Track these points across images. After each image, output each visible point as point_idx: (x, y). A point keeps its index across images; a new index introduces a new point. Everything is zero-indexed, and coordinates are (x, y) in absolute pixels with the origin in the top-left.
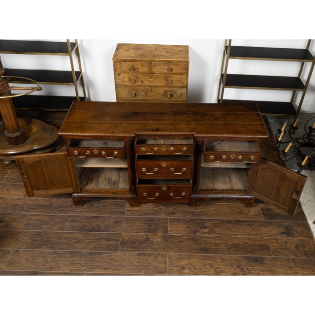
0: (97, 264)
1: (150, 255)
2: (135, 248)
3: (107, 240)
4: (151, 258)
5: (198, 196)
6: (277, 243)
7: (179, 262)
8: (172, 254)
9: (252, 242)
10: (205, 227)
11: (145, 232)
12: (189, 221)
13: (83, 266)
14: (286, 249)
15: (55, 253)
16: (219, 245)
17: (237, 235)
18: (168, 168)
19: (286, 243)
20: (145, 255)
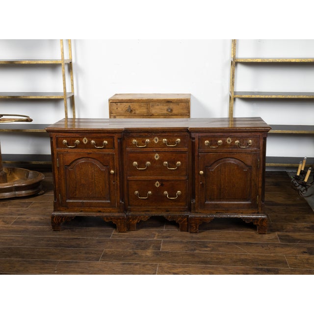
0: (73, 269)
1: (136, 265)
2: (119, 260)
3: (86, 253)
4: (138, 267)
5: (198, 216)
6: (296, 259)
7: (171, 270)
8: (163, 264)
9: (264, 258)
10: (207, 247)
11: (133, 249)
12: (187, 243)
13: (56, 270)
14: (308, 264)
15: (25, 261)
16: (222, 259)
17: (245, 252)
18: (161, 161)
19: (308, 259)
20: (130, 264)
